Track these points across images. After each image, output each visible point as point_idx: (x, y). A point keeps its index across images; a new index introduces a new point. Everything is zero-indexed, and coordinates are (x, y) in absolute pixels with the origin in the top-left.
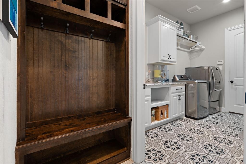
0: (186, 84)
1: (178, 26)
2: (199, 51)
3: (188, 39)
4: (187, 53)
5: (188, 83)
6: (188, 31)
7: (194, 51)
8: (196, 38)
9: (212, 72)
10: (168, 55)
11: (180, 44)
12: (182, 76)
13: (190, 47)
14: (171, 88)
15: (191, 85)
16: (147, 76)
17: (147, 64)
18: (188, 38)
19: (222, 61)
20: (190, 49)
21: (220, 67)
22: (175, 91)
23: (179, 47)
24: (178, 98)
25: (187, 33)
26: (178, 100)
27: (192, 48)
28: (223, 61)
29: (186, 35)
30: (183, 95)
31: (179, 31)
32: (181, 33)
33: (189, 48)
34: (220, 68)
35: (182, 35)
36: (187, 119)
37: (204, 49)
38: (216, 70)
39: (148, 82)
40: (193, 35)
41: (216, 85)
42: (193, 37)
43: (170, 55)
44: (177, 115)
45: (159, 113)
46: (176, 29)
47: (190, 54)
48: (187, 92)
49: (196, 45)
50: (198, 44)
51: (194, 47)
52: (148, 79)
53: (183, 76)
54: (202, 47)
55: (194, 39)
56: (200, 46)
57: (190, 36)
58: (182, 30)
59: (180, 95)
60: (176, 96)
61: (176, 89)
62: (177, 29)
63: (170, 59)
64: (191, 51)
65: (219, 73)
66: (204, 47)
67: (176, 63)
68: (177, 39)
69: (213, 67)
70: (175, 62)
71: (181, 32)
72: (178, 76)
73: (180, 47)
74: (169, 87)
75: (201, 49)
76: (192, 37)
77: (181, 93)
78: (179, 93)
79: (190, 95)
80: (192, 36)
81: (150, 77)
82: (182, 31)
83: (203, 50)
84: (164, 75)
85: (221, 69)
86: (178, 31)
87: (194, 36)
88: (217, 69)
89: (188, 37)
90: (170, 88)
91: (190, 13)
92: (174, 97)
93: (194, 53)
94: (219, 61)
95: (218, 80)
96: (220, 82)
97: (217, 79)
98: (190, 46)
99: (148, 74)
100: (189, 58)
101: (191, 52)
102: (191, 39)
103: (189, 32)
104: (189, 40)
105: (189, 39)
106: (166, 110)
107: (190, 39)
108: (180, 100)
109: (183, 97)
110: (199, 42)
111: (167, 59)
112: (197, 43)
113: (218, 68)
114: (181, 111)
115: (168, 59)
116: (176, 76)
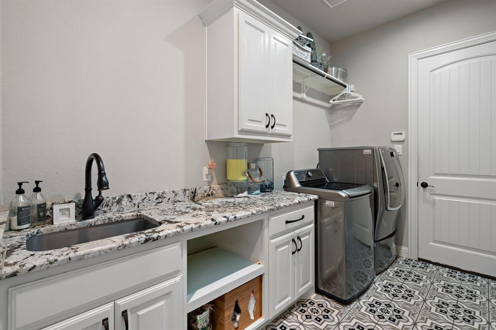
0: (316, 201)
1: (297, 36)
2: (349, 106)
3: (323, 76)
4: (323, 111)
5: (323, 196)
6: (324, 55)
7: (339, 107)
8: (344, 76)
9: (381, 163)
10: (267, 115)
11: (307, 87)
12: (310, 174)
13: (331, 97)
14: (270, 223)
15: (329, 203)
16: (205, 179)
17: (206, 141)
18: (325, 73)
19: (401, 134)
20: (331, 101)
21: (398, 148)
22: (284, 227)
23: (303, 96)
24: (291, 247)
25: (322, 60)
26: (293, 253)
27: (335, 98)
28: (403, 133)
29: (321, 64)
30: (308, 234)
31: (302, 51)
32: (306, 57)
33: (328, 98)
34: (398, 151)
35: (308, 62)
36: (321, 299)
37: (362, 102)
38: (390, 156)
39: (209, 195)
40: (337, 66)
41: (390, 192)
42: (337, 72)
43: (272, 116)
44: (289, 298)
45: (223, 316)
46: (289, 42)
47: (331, 113)
48: (321, 222)
49: (344, 92)
50: (347, 91)
51: (338, 97)
52: (206, 188)
53: (312, 171)
54: (358, 97)
55: (338, 77)
56: (352, 93)
57: (330, 69)
58: (309, 49)
59: (299, 235)
60: (287, 243)
61: (287, 222)
62: (293, 42)
63: (272, 127)
64: (334, 106)
65: (396, 163)
66: (360, 98)
67: (292, 137)
68: (295, 72)
69: (383, 148)
70: (288, 136)
71: (306, 53)
72: (298, 174)
73: (307, 95)
74: (262, 220)
75: (354, 102)
76: (335, 71)
77: (302, 229)
78: (297, 231)
79: (328, 228)
80: (334, 68)
81: (215, 181)
82: (308, 52)
83: (359, 106)
84: (258, 172)
85: (401, 153)
86: (297, 48)
87: (340, 69)
88: (392, 155)
89: (326, 70)
90: (266, 222)
91: (328, 6)
92: (278, 247)
93: (340, 112)
94: (394, 134)
95: (394, 180)
96: (397, 185)
97: (392, 177)
98: (331, 95)
99: (207, 173)
100: (329, 124)
101: (332, 110)
102: (332, 75)
103: (328, 59)
104: (327, 78)
105: (327, 74)
106: (252, 295)
107: (330, 76)
108: (299, 250)
109: (309, 241)
110: (349, 84)
111: (261, 127)
112: (345, 87)
113: (394, 153)
114: (301, 284)
115: (267, 126)
116: (292, 174)
